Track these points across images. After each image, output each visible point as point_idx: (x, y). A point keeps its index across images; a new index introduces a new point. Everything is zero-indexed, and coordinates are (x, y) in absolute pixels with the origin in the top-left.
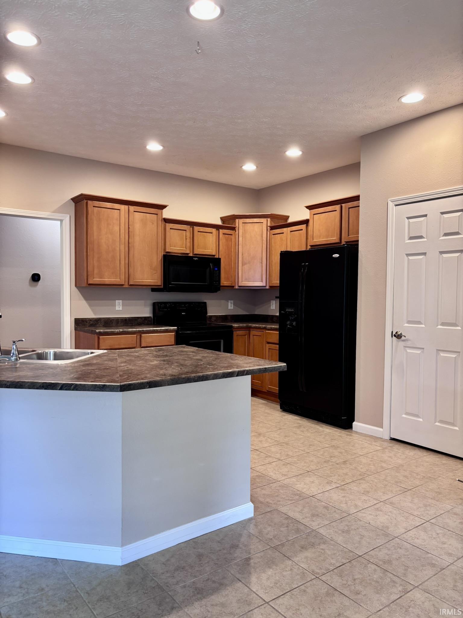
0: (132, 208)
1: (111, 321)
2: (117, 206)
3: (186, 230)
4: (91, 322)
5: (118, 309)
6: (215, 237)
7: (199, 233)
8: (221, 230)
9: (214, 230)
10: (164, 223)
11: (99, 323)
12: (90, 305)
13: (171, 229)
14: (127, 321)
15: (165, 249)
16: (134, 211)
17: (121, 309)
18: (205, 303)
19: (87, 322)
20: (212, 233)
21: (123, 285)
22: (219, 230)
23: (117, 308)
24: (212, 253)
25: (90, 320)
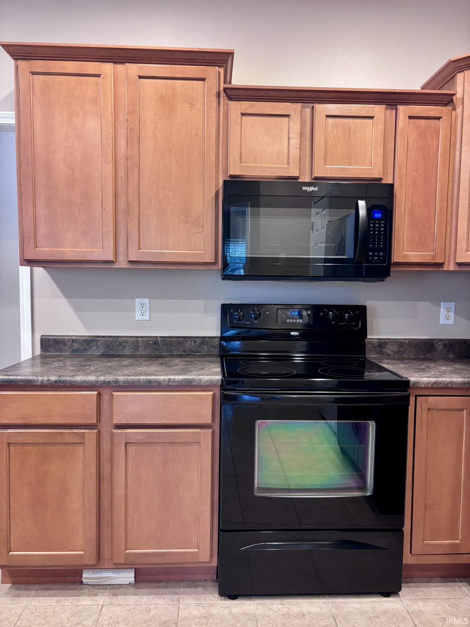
0: (134, 69)
1: (121, 343)
2: (91, 67)
3: (288, 116)
4: (76, 346)
5: (141, 318)
6: (381, 127)
7: (331, 120)
8: (401, 108)
9: (378, 110)
10: (227, 100)
11: (95, 348)
12: (77, 309)
13: (243, 114)
14: (159, 346)
15: (226, 170)
16: (140, 77)
17: (147, 317)
18: (362, 309)
19: (65, 345)
20: (372, 118)
21: (111, 262)
22: (396, 109)
23: (138, 316)
24: (371, 174)
25: (73, 340)
